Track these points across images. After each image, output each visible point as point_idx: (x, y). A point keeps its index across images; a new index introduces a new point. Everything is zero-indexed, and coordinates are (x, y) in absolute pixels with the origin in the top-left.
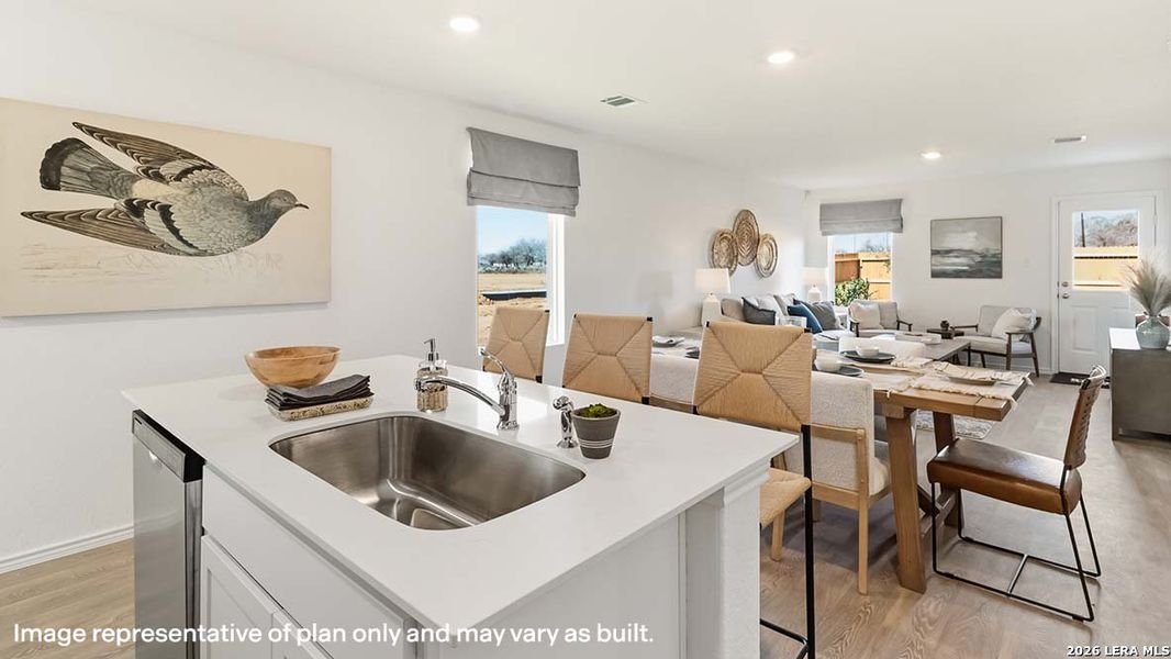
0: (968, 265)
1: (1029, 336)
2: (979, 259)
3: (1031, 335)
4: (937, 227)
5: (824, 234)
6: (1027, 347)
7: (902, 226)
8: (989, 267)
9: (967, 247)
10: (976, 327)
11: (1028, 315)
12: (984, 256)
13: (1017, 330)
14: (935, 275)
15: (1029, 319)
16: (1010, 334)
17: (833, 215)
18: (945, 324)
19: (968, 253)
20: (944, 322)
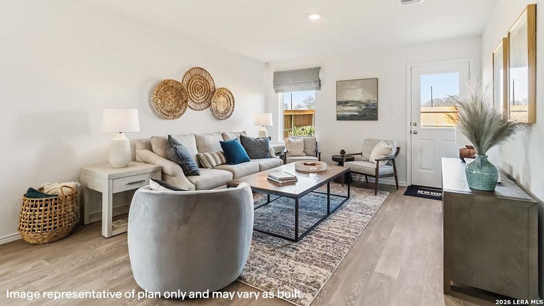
0: (358, 112)
1: (391, 161)
2: (364, 107)
3: (393, 160)
4: (341, 85)
5: (277, 91)
6: (390, 169)
7: (320, 85)
8: (369, 113)
9: (357, 99)
10: (361, 154)
11: (390, 147)
12: (367, 105)
13: (384, 157)
14: (340, 118)
15: (391, 149)
16: (378, 161)
17: (281, 79)
18: (343, 152)
19: (358, 103)
20: (343, 151)
